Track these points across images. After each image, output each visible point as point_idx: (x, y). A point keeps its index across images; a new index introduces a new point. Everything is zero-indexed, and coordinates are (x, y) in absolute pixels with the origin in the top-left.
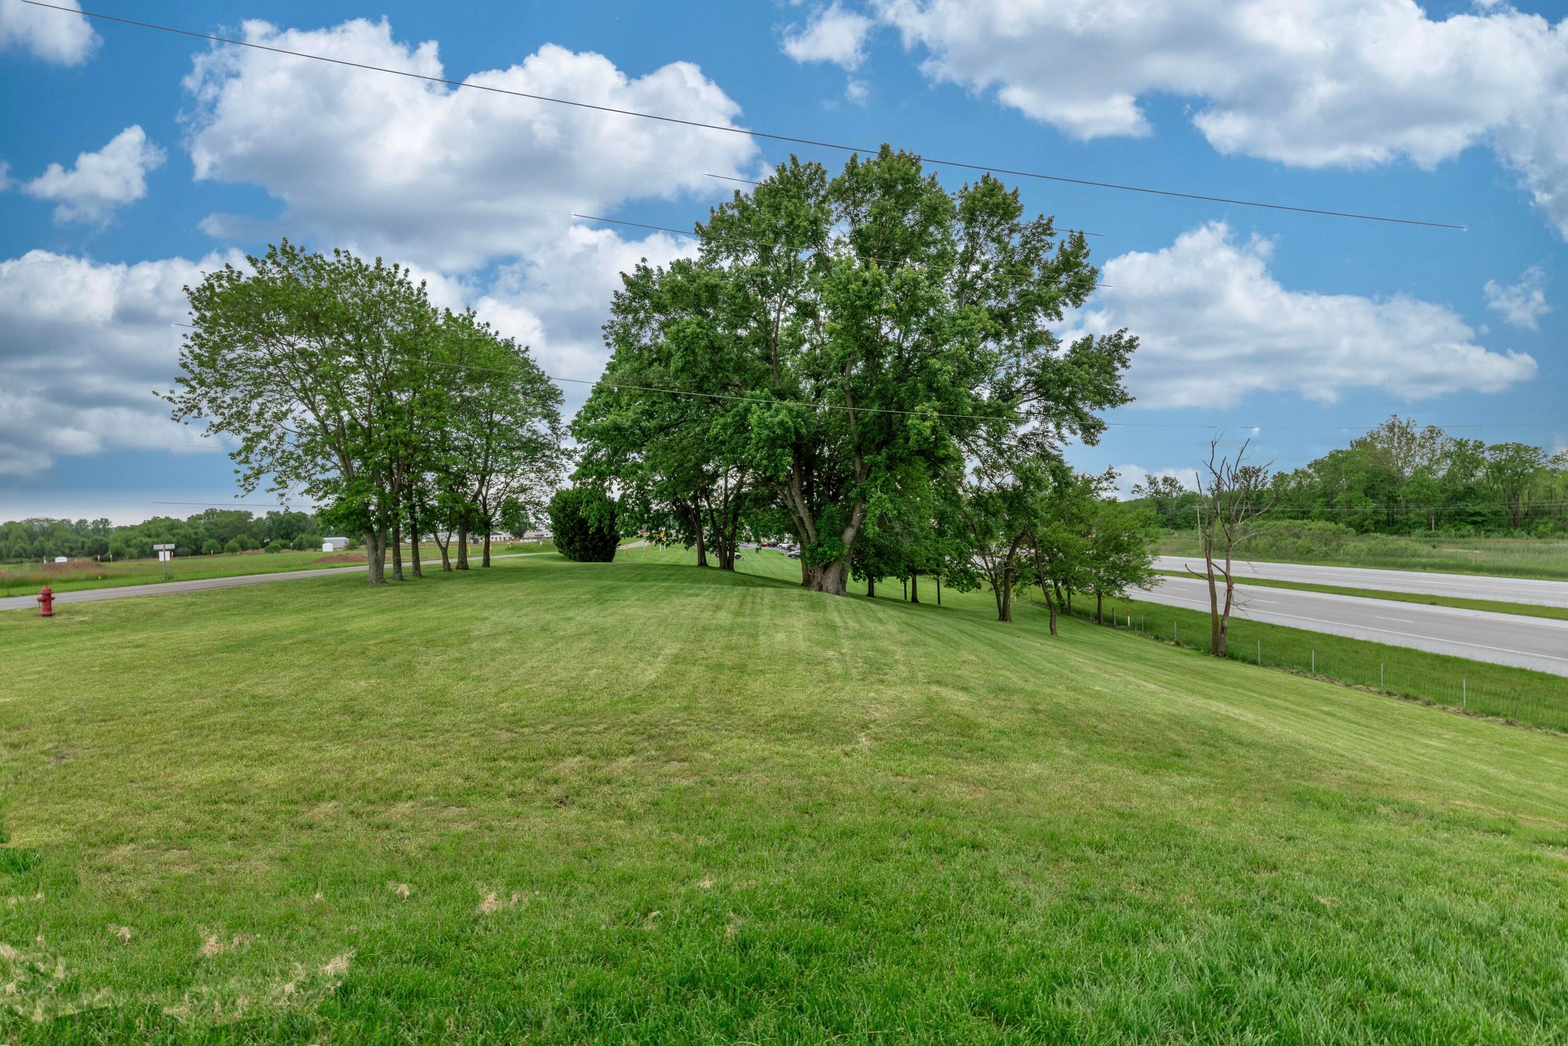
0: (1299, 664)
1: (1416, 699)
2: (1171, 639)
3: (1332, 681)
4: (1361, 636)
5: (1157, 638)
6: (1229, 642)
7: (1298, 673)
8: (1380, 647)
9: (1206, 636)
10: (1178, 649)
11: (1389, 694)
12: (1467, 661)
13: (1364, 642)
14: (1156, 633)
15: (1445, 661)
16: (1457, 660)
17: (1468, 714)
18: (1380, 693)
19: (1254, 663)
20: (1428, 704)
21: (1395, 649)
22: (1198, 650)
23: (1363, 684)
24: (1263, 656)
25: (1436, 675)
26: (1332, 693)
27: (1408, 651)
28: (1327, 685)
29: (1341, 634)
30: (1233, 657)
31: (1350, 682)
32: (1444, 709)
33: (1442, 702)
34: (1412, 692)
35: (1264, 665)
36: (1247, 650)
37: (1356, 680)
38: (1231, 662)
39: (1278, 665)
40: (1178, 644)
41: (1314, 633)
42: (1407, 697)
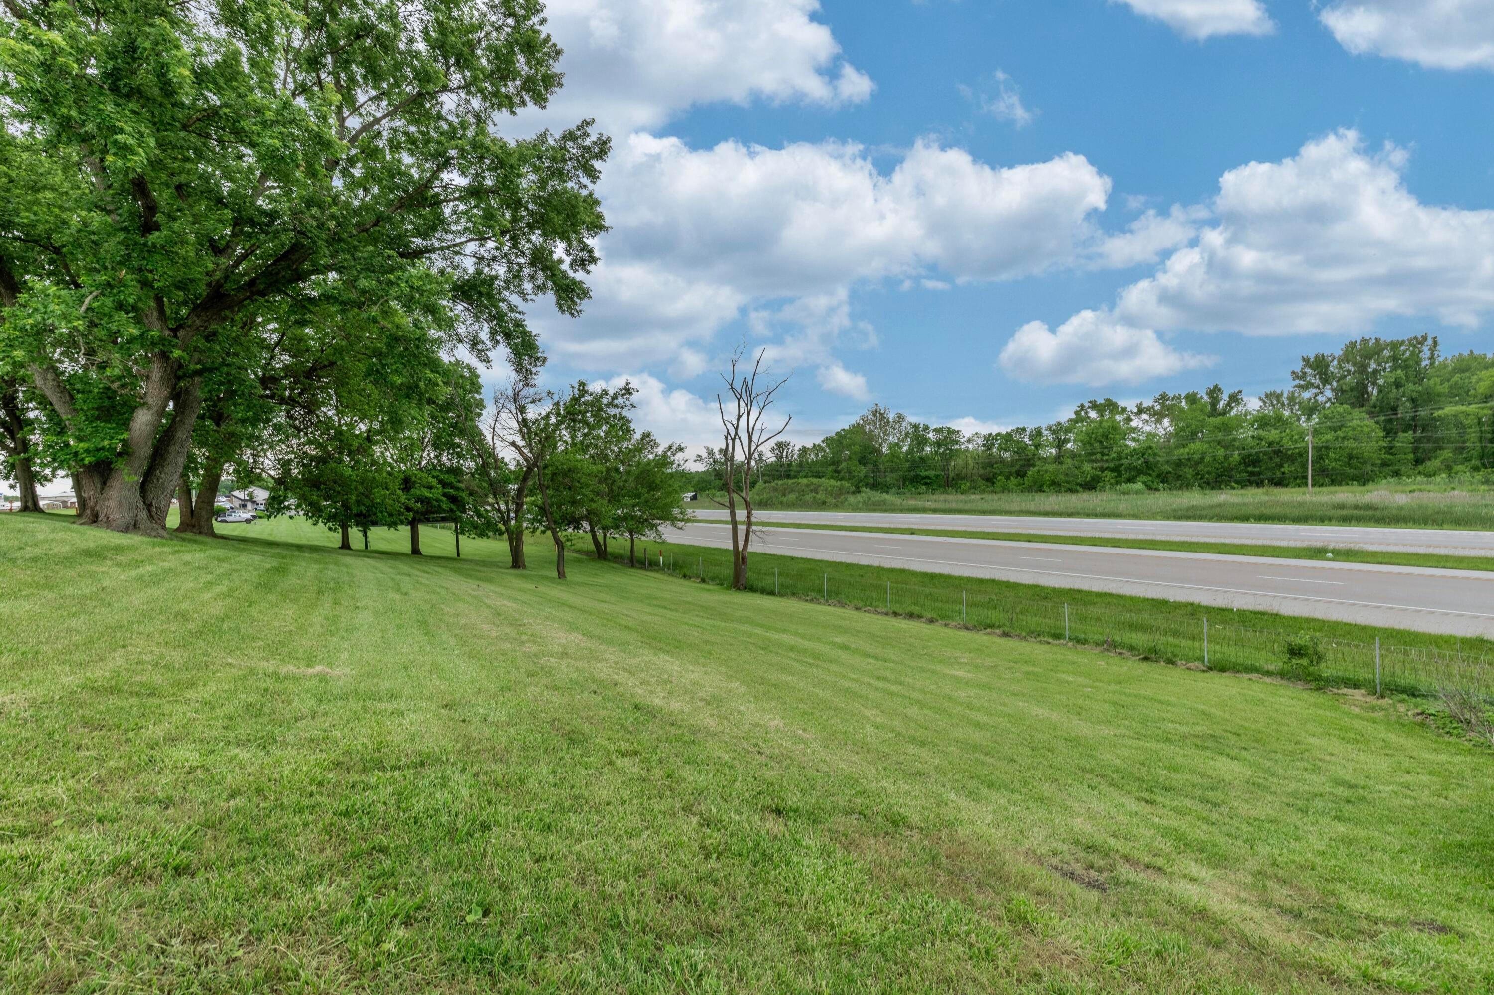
0: (813, 590)
1: (920, 617)
2: (698, 577)
3: (843, 605)
4: (864, 562)
5: (684, 576)
6: (751, 576)
7: (812, 601)
8: (880, 570)
9: (728, 572)
10: (703, 586)
11: (895, 614)
12: (949, 577)
13: (868, 566)
14: (685, 571)
15: (932, 578)
16: (941, 576)
17: (967, 629)
18: (887, 614)
19: (772, 593)
20: (931, 621)
21: (892, 570)
22: (721, 585)
23: (871, 605)
24: (781, 585)
25: (927, 590)
26: (844, 619)
27: (903, 571)
28: (838, 611)
29: (848, 561)
30: (753, 589)
31: (860, 604)
32: (946, 625)
33: (943, 618)
34: (916, 609)
35: (781, 595)
36: (767, 582)
37: (864, 605)
38: (751, 594)
39: (794, 594)
40: (703, 581)
41: (827, 562)
42: (911, 616)
